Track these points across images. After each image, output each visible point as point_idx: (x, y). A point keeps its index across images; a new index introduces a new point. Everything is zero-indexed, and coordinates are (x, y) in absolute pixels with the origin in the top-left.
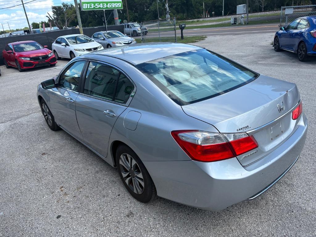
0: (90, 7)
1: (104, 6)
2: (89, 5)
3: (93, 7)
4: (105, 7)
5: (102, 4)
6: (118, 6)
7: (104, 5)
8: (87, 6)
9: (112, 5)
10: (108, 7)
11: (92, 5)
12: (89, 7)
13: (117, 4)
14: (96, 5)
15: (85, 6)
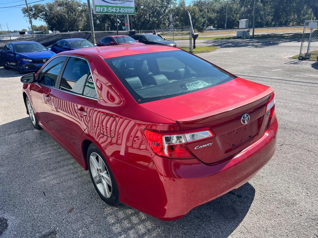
1: (117, 11)
5: (114, 8)
6: (131, 11)
7: (117, 9)
9: (125, 10)
10: (121, 12)
11: (105, 9)
13: (130, 9)
14: (109, 9)
15: (98, 9)
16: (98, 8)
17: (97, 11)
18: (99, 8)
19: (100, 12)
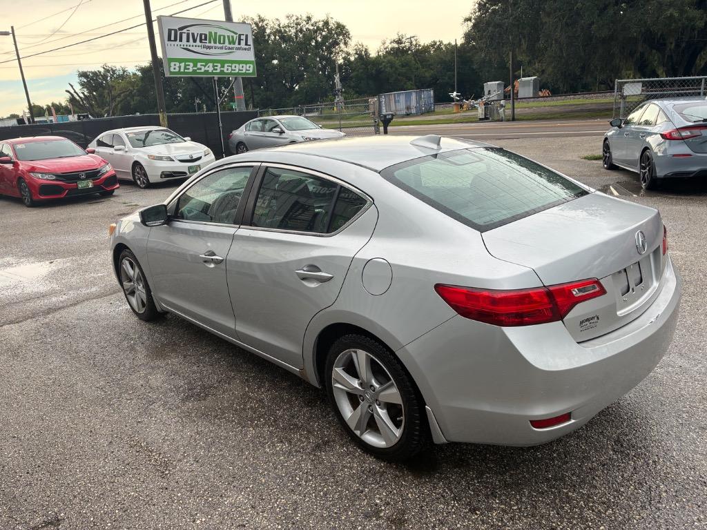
0: (185, 68)
1: (216, 70)
2: (183, 65)
3: (191, 70)
4: (218, 71)
5: (211, 65)
6: (247, 70)
7: (217, 66)
8: (180, 67)
9: (233, 68)
10: (226, 71)
11: (189, 65)
12: (182, 70)
13: (244, 65)
14: (199, 65)
15: (174, 67)
16: (175, 65)
17: (172, 70)
18: (178, 64)
19: (179, 72)
